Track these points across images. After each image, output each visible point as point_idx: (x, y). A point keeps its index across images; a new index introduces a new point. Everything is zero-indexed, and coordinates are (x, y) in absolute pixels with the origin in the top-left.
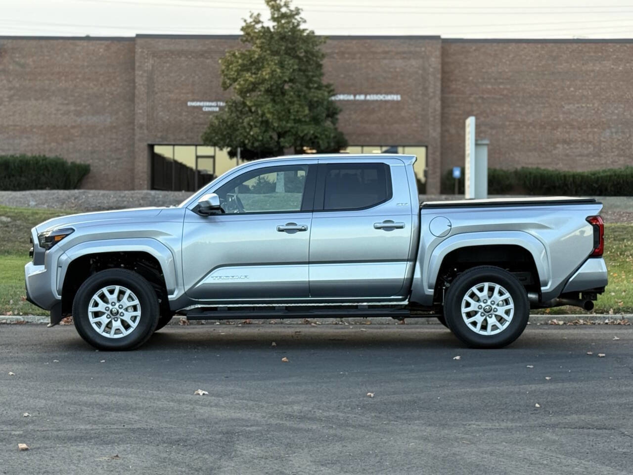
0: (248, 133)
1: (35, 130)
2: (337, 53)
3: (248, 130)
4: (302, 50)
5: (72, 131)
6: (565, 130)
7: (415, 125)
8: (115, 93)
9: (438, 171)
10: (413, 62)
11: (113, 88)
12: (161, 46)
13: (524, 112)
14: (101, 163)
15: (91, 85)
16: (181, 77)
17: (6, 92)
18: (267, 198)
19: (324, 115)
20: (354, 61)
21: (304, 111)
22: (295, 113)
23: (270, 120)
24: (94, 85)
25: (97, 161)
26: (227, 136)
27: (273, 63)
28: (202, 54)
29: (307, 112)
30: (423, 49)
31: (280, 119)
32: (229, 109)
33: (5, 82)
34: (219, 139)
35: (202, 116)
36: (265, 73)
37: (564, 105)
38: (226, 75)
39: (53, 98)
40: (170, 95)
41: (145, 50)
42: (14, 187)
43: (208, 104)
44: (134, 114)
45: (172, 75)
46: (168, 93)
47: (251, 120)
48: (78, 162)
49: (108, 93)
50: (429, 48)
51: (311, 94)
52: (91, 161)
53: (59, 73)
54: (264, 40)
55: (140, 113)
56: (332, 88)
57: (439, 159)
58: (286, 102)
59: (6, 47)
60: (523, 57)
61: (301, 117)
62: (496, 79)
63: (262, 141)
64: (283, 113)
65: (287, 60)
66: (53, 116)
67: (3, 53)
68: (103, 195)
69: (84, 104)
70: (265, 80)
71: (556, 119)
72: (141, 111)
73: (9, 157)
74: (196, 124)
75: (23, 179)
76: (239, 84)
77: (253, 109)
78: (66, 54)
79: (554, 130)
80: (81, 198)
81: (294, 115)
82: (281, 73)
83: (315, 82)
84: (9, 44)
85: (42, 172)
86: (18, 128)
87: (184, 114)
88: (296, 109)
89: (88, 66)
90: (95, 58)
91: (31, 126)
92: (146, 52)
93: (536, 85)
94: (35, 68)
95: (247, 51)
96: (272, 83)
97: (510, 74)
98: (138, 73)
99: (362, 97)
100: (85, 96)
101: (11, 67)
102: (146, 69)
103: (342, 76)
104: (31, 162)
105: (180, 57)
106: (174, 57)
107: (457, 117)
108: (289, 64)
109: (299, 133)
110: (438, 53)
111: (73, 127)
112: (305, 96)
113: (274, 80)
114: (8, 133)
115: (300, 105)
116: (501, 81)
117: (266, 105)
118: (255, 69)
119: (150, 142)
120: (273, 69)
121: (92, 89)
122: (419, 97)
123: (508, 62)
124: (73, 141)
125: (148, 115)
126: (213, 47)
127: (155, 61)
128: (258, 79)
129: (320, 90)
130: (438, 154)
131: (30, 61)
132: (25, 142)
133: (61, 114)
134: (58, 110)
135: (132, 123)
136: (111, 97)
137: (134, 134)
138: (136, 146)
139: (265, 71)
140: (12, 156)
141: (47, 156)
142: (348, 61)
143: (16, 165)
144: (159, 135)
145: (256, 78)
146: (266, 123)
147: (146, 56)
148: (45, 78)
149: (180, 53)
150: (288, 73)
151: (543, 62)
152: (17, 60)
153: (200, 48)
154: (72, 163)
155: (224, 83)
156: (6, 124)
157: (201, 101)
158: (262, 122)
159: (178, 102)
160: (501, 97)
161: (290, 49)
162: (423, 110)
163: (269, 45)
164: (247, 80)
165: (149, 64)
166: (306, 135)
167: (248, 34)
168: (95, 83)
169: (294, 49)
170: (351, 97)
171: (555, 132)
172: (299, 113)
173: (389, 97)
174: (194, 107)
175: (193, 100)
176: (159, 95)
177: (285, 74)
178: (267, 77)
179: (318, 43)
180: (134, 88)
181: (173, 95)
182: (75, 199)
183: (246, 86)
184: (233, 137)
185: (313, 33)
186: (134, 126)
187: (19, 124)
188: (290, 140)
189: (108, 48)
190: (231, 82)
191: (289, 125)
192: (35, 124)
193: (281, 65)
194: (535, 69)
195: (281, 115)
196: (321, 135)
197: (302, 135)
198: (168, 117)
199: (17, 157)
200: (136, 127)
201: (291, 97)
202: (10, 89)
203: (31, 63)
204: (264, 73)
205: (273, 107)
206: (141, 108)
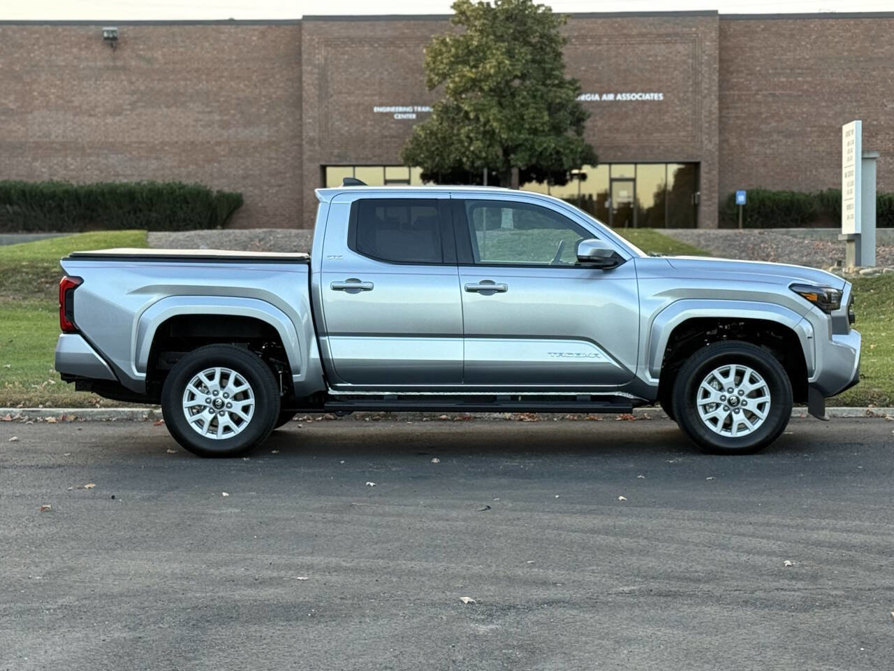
0: (467, 149)
1: (166, 148)
2: (577, 37)
3: (466, 144)
4: (538, 34)
5: (217, 149)
6: (887, 137)
7: (682, 134)
8: (274, 96)
9: (716, 195)
10: (680, 47)
11: (272, 90)
12: (337, 30)
13: (831, 114)
14: (257, 191)
15: (241, 85)
16: (365, 73)
17: (127, 96)
18: (517, 237)
19: (569, 122)
20: (600, 48)
21: (542, 118)
22: (530, 120)
23: (497, 131)
24: (246, 85)
25: (251, 188)
26: (436, 153)
27: (499, 53)
28: (392, 42)
29: (546, 118)
30: (694, 29)
31: (510, 129)
32: (438, 115)
33: (125, 83)
34: (426, 157)
35: (393, 126)
36: (490, 67)
37: (886, 103)
38: (432, 70)
39: (191, 105)
40: (349, 98)
41: (314, 37)
42: (141, 225)
43: (401, 109)
44: (301, 126)
45: (351, 70)
46: (346, 95)
47: (471, 131)
48: (227, 190)
49: (265, 96)
50: (702, 29)
51: (551, 94)
52: (243, 189)
53: (197, 70)
54: (485, 21)
55: (310, 123)
56: (578, 85)
57: (716, 181)
58: (518, 105)
59: (126, 36)
60: (830, 38)
61: (538, 125)
62: (792, 69)
63: (485, 158)
64: (514, 120)
65: (517, 47)
66: (191, 129)
67: (123, 45)
68: (297, 236)
69: (232, 112)
70: (490, 75)
71: (875, 123)
72: (311, 121)
73: (133, 185)
74: (386, 137)
75: (154, 215)
76: (453, 82)
77: (472, 115)
78: (207, 44)
79: (872, 136)
80: (268, 240)
81: (529, 123)
82: (511, 65)
83: (556, 78)
84: (130, 32)
85: (178, 205)
86: (143, 145)
87: (369, 123)
88: (531, 115)
89: (237, 61)
90: (246, 50)
91: (162, 143)
92: (317, 40)
93: (846, 76)
94: (166, 64)
95: (461, 36)
96: (499, 79)
97: (812, 62)
98: (306, 68)
99: (611, 97)
100: (234, 102)
101: (133, 63)
102: (317, 62)
103: (583, 68)
104: (165, 191)
105: (363, 46)
106: (353, 45)
107: (739, 122)
108: (521, 53)
109: (536, 147)
110: (714, 35)
111: (218, 144)
112: (542, 97)
113: (501, 75)
114: (131, 153)
115: (536, 108)
116: (800, 71)
117: (490, 109)
118: (473, 60)
119: (323, 163)
120: (499, 60)
121: (243, 91)
122: (689, 94)
123: (809, 46)
124: (219, 162)
125: (320, 127)
126: (406, 31)
127: (328, 53)
128: (479, 74)
129: (562, 88)
130: (715, 173)
131: (158, 54)
132: (154, 164)
133: (202, 126)
134: (197, 120)
135: (299, 135)
136: (268, 101)
137: (301, 153)
138: (304, 168)
139: (490, 62)
140: (139, 184)
141: (185, 182)
142: (591, 48)
143: (144, 195)
144: (336, 151)
145: (477, 73)
146: (490, 135)
147: (317, 46)
148: (179, 76)
149: (362, 41)
150: (519, 66)
151: (858, 45)
152: (142, 53)
153: (389, 33)
154: (218, 192)
155: (430, 80)
156: (127, 140)
157: (391, 106)
158: (485, 133)
159: (361, 107)
160: (800, 93)
161: (519, 32)
162: (694, 113)
163: (492, 27)
164: (465, 76)
165: (319, 58)
166: (545, 149)
167: (463, 13)
168: (246, 83)
169: (525, 32)
170: (597, 97)
171: (874, 140)
172: (536, 120)
173: (647, 97)
174: (382, 114)
175: (381, 105)
176: (335, 97)
177: (516, 67)
178: (492, 71)
179: (555, 23)
180: (300, 88)
181: (353, 98)
182: (260, 241)
183: (462, 84)
184: (445, 154)
185: (550, 10)
186: (302, 140)
187: (145, 140)
188: (523, 158)
189: (263, 34)
190: (440, 79)
191: (522, 136)
192: (167, 140)
193: (510, 54)
194: (846, 54)
195: (510, 123)
196: (564, 149)
197: (540, 149)
198: (346, 129)
199: (145, 185)
200: (304, 143)
201: (524, 98)
202: (133, 93)
203: (160, 57)
204: (488, 66)
205: (500, 112)
206: (310, 115)
